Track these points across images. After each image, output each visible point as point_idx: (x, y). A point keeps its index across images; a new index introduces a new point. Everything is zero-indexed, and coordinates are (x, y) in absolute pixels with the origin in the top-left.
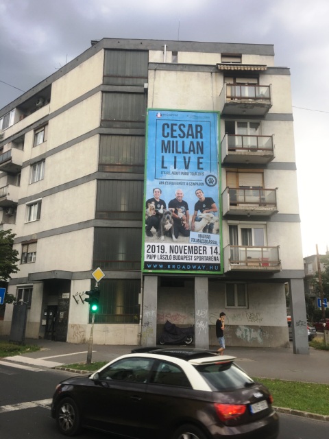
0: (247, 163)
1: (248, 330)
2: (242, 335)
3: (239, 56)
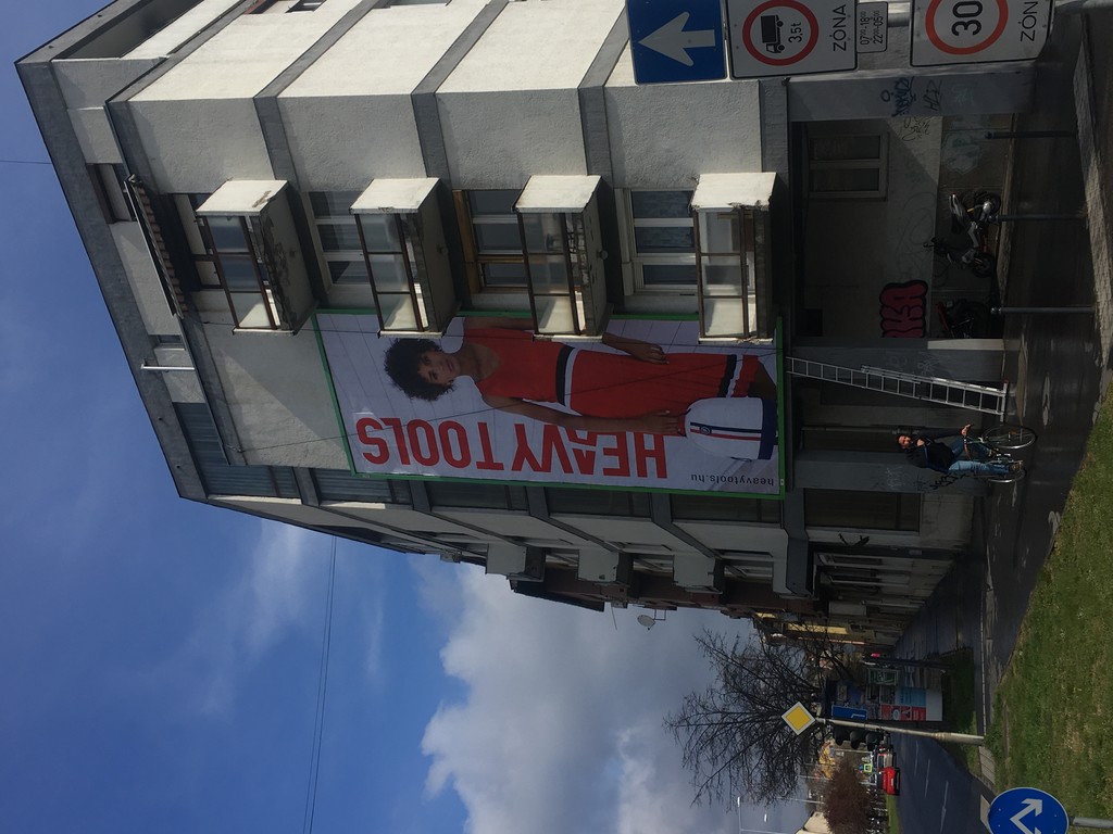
0: (445, 251)
1: (955, 136)
2: (970, 155)
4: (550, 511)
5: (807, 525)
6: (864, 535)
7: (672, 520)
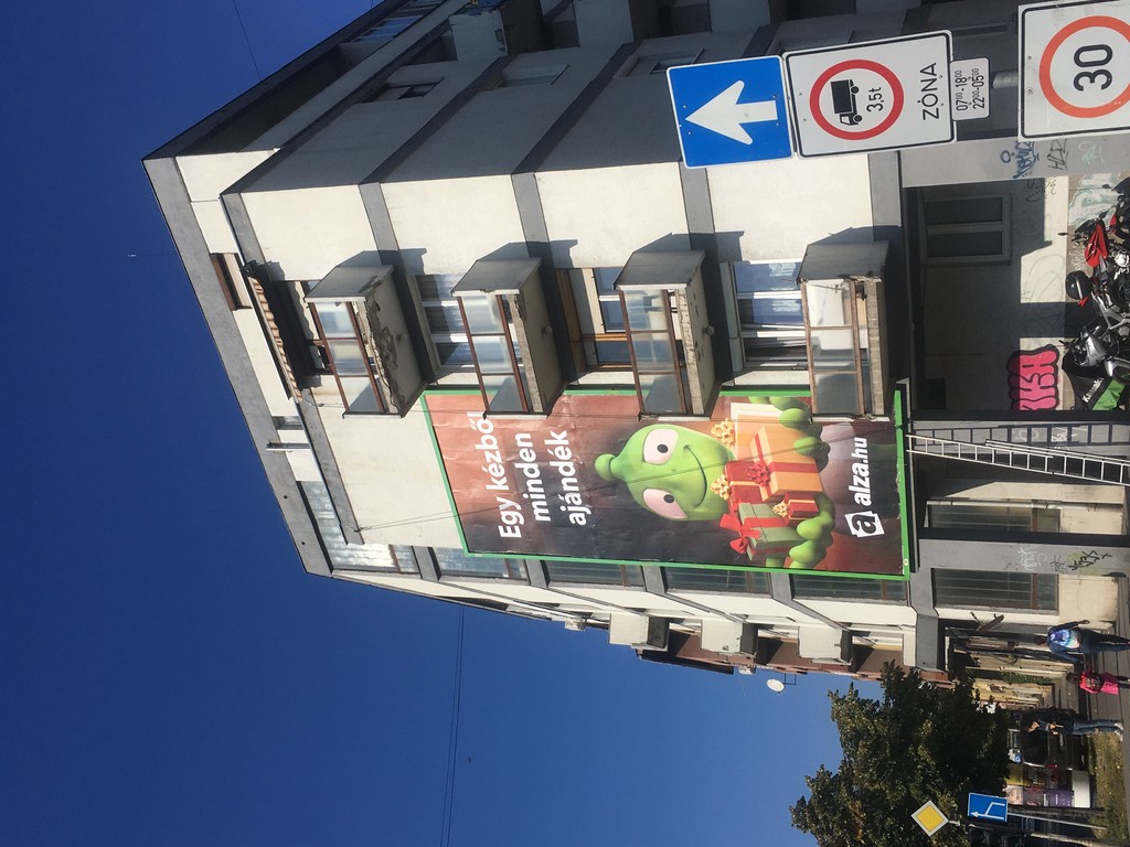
0: (550, 329)
1: (1084, 195)
3: (219, 259)
4: (667, 585)
5: (936, 603)
6: (999, 614)
7: (793, 597)
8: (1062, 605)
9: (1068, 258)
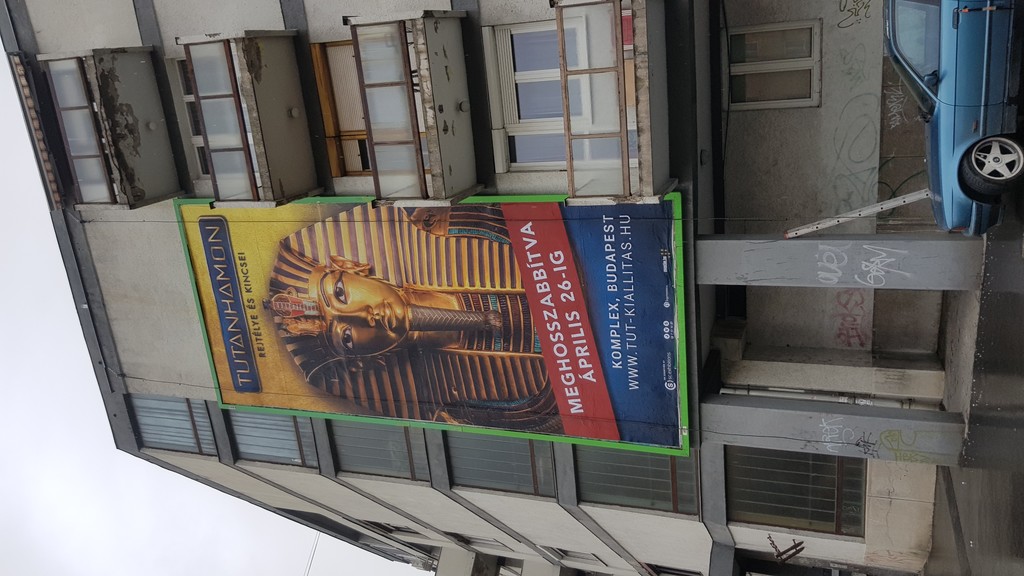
4: (452, 483)
5: (729, 519)
6: (799, 538)
7: (578, 503)
8: (868, 530)
9: (884, 97)
